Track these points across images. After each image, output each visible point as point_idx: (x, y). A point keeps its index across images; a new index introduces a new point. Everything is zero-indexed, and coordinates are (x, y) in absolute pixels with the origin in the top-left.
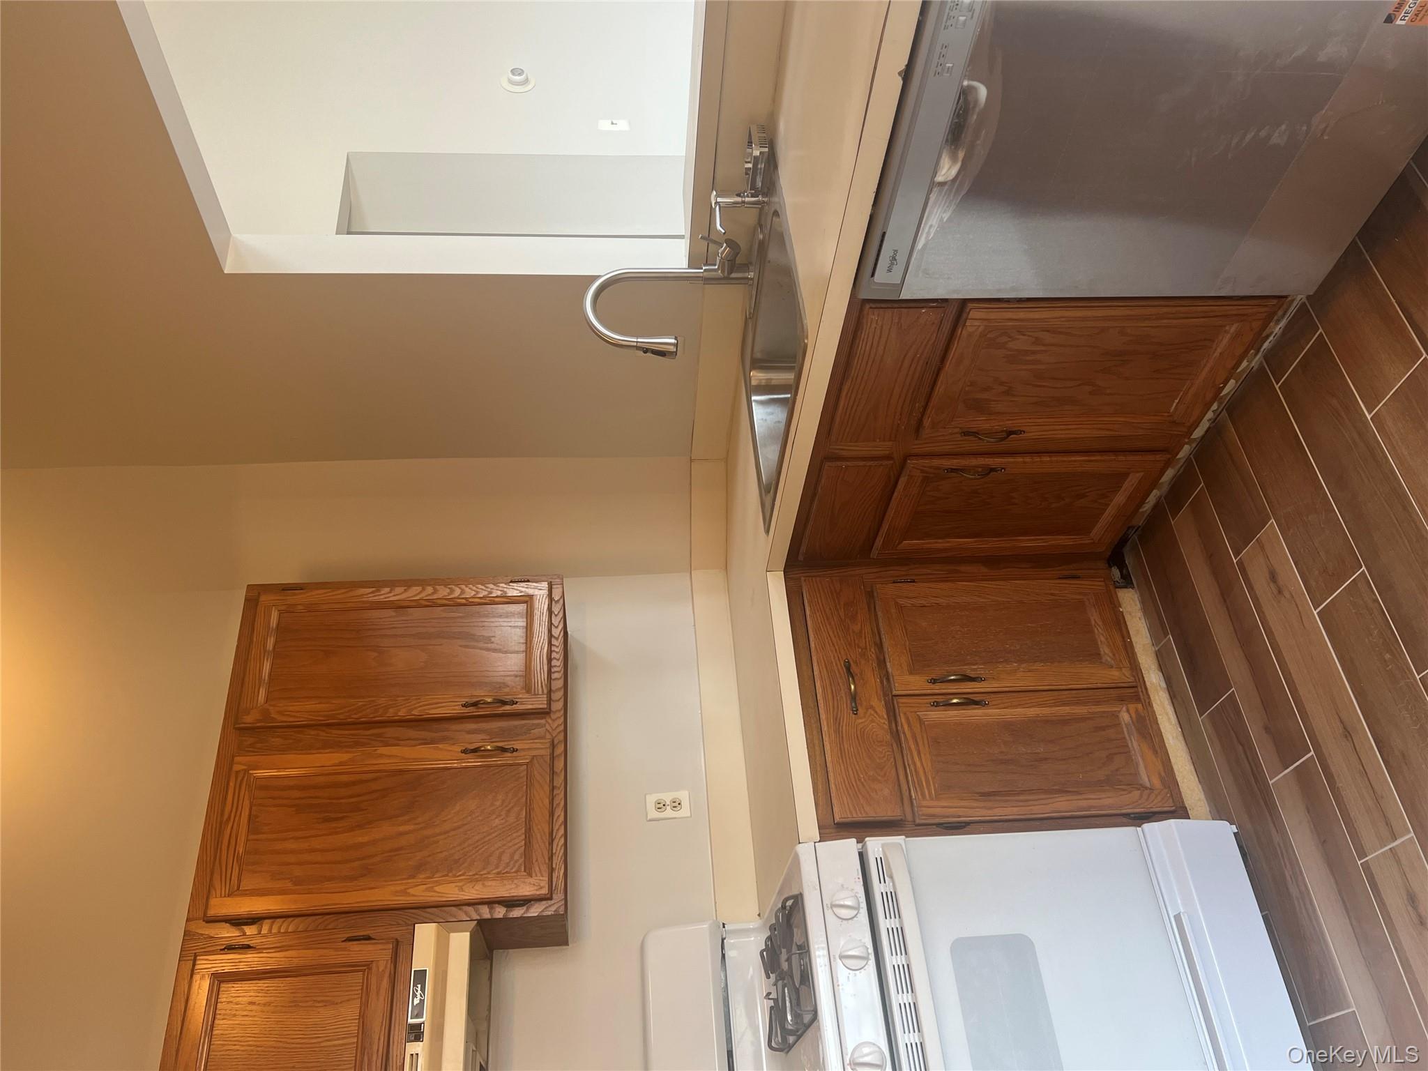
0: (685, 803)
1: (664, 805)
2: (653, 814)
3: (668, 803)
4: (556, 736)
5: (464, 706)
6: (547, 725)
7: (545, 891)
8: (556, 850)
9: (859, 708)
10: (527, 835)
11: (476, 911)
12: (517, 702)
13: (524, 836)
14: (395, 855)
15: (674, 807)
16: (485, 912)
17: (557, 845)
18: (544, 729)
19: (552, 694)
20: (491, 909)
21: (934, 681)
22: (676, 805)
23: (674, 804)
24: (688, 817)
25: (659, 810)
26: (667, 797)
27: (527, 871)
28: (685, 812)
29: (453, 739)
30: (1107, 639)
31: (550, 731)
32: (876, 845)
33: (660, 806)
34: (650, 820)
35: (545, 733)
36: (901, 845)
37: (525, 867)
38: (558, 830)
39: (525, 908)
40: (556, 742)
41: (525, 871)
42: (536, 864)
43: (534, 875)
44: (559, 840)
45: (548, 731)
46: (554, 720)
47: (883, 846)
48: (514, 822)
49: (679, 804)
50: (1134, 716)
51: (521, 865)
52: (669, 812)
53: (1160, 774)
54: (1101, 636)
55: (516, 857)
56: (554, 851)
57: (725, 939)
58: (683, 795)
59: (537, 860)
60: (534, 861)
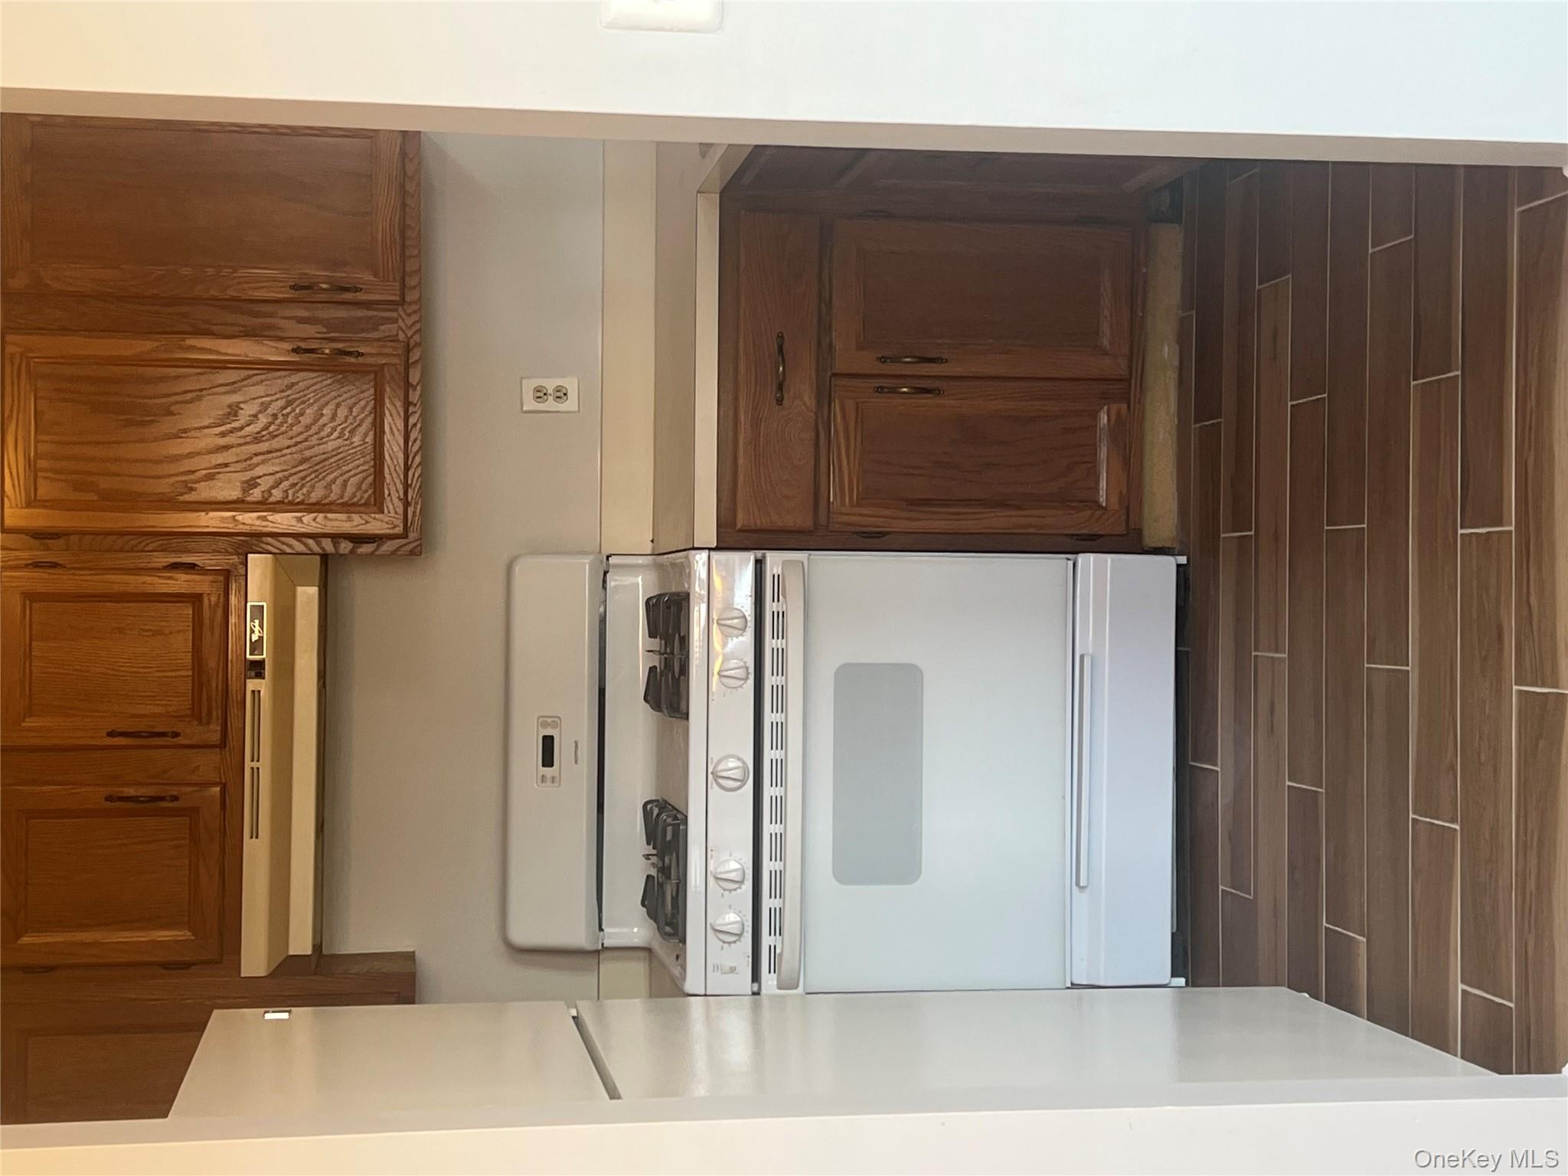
0: (573, 394)
1: (545, 394)
2: (530, 404)
3: (550, 391)
4: (412, 337)
5: (293, 287)
6: (400, 320)
7: (399, 530)
8: (412, 480)
9: (785, 396)
10: (378, 462)
11: (319, 544)
12: (361, 289)
13: (372, 463)
14: (219, 473)
15: (558, 397)
16: (328, 546)
17: (414, 476)
18: (396, 325)
19: (407, 279)
20: (335, 544)
21: (883, 360)
22: (561, 394)
23: (558, 394)
24: (575, 412)
25: (539, 400)
26: (550, 385)
27: (378, 504)
28: (571, 404)
29: (280, 328)
30: (1111, 314)
31: (404, 328)
32: (775, 561)
33: (540, 394)
34: (526, 412)
35: (398, 331)
36: (803, 563)
37: (375, 499)
38: (414, 458)
39: (375, 545)
40: (412, 343)
41: (375, 505)
42: (388, 499)
43: (386, 511)
44: (416, 469)
45: (402, 329)
46: (409, 315)
47: (785, 563)
48: (360, 445)
49: (565, 394)
50: (1113, 420)
51: (370, 496)
52: (550, 404)
53: (1121, 493)
54: (1106, 310)
55: (364, 487)
56: (409, 482)
57: (608, 572)
58: (571, 384)
59: (389, 495)
60: (386, 496)
